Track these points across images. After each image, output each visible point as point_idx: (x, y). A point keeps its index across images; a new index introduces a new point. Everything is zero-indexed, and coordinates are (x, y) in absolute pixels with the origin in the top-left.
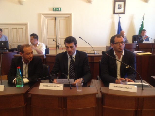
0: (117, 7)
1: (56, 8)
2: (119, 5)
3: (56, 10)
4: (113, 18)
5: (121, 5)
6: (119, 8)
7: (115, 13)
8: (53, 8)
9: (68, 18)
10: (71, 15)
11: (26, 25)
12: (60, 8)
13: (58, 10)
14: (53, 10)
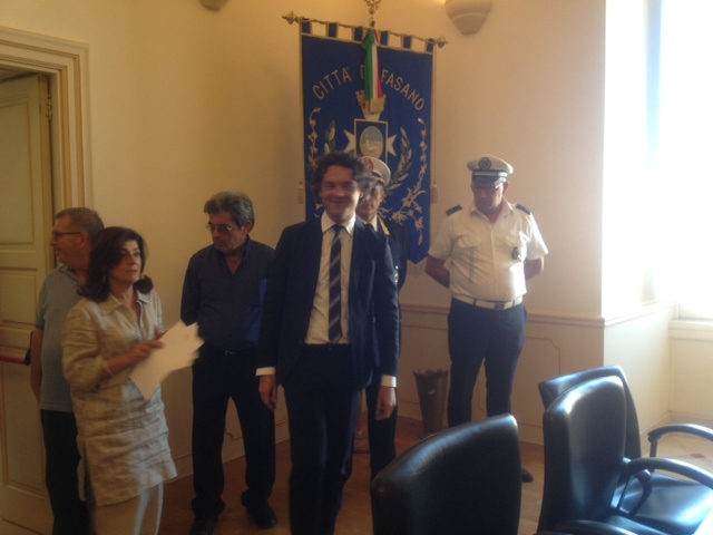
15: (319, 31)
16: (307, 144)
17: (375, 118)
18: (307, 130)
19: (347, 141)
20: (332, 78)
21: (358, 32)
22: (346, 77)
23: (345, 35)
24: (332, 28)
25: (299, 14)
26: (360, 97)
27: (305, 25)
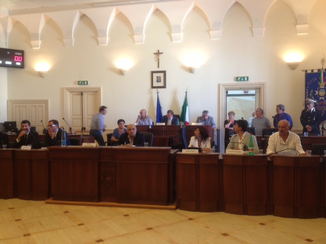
0: (155, 79)
1: (82, 82)
2: (157, 77)
3: (81, 84)
4: (151, 93)
5: (160, 77)
6: (158, 81)
7: (153, 87)
8: (79, 82)
9: (96, 93)
10: (99, 89)
11: (46, 102)
12: (87, 82)
13: (84, 84)
14: (79, 84)
15: (309, 72)
16: (306, 94)
17: (323, 87)
18: (306, 91)
19: (316, 93)
20: (312, 81)
21: (319, 70)
22: (316, 79)
23: (316, 71)
24: (312, 71)
25: (305, 69)
26: (319, 83)
27: (306, 71)
